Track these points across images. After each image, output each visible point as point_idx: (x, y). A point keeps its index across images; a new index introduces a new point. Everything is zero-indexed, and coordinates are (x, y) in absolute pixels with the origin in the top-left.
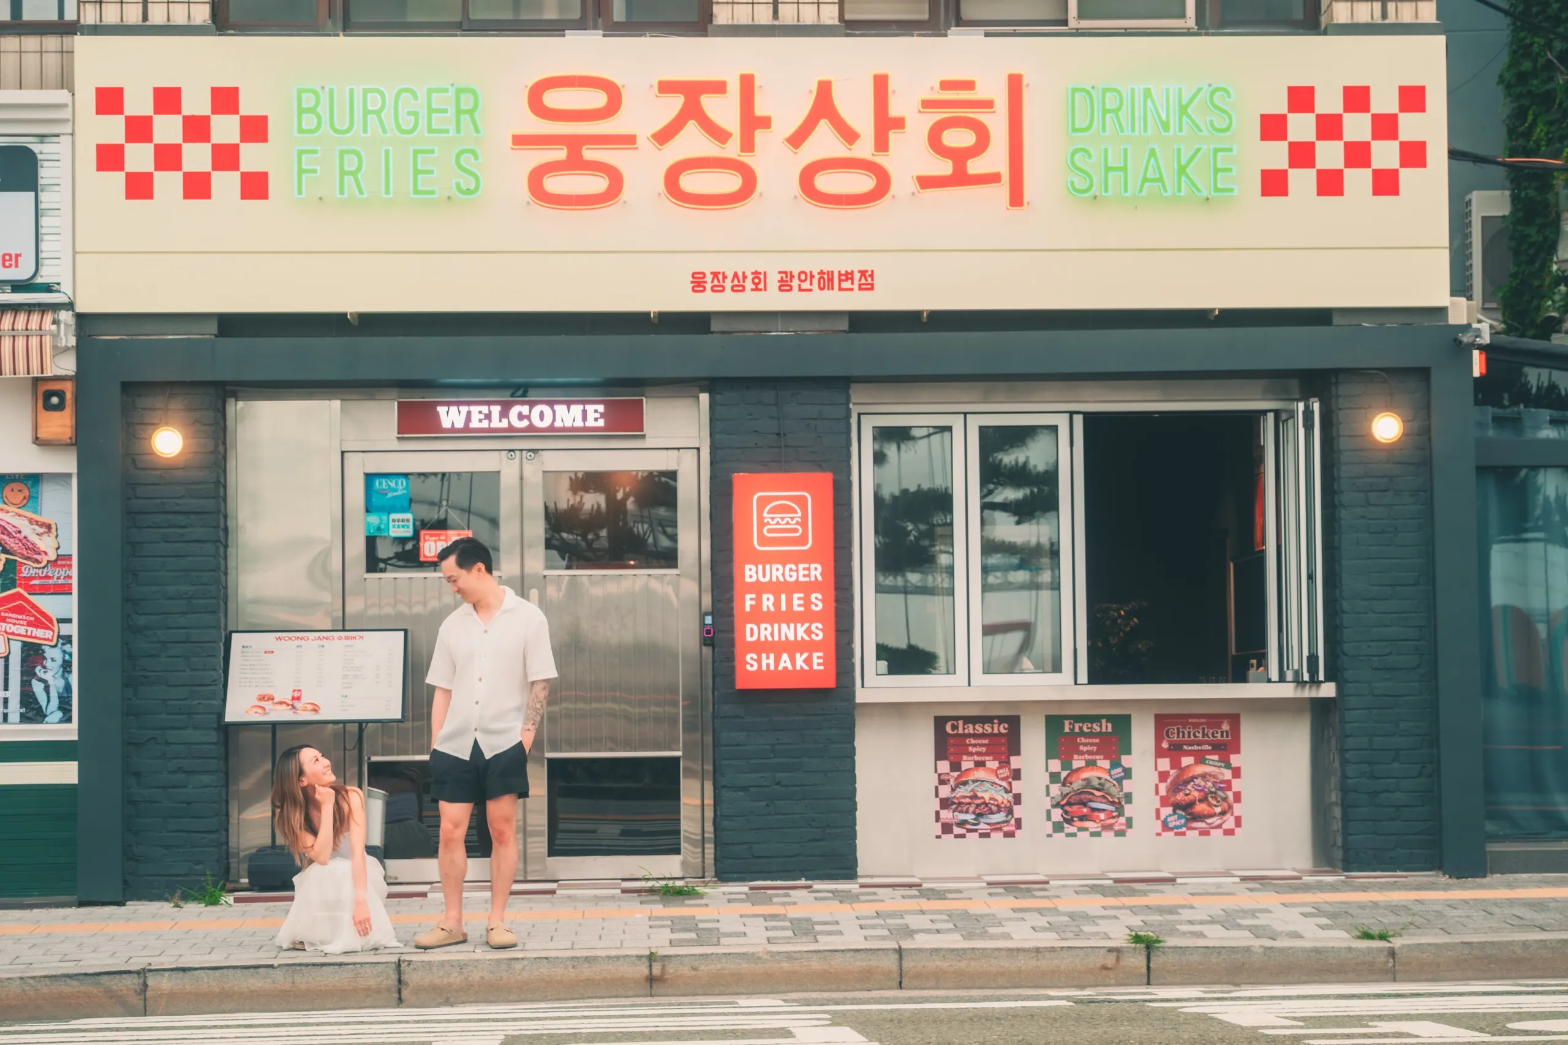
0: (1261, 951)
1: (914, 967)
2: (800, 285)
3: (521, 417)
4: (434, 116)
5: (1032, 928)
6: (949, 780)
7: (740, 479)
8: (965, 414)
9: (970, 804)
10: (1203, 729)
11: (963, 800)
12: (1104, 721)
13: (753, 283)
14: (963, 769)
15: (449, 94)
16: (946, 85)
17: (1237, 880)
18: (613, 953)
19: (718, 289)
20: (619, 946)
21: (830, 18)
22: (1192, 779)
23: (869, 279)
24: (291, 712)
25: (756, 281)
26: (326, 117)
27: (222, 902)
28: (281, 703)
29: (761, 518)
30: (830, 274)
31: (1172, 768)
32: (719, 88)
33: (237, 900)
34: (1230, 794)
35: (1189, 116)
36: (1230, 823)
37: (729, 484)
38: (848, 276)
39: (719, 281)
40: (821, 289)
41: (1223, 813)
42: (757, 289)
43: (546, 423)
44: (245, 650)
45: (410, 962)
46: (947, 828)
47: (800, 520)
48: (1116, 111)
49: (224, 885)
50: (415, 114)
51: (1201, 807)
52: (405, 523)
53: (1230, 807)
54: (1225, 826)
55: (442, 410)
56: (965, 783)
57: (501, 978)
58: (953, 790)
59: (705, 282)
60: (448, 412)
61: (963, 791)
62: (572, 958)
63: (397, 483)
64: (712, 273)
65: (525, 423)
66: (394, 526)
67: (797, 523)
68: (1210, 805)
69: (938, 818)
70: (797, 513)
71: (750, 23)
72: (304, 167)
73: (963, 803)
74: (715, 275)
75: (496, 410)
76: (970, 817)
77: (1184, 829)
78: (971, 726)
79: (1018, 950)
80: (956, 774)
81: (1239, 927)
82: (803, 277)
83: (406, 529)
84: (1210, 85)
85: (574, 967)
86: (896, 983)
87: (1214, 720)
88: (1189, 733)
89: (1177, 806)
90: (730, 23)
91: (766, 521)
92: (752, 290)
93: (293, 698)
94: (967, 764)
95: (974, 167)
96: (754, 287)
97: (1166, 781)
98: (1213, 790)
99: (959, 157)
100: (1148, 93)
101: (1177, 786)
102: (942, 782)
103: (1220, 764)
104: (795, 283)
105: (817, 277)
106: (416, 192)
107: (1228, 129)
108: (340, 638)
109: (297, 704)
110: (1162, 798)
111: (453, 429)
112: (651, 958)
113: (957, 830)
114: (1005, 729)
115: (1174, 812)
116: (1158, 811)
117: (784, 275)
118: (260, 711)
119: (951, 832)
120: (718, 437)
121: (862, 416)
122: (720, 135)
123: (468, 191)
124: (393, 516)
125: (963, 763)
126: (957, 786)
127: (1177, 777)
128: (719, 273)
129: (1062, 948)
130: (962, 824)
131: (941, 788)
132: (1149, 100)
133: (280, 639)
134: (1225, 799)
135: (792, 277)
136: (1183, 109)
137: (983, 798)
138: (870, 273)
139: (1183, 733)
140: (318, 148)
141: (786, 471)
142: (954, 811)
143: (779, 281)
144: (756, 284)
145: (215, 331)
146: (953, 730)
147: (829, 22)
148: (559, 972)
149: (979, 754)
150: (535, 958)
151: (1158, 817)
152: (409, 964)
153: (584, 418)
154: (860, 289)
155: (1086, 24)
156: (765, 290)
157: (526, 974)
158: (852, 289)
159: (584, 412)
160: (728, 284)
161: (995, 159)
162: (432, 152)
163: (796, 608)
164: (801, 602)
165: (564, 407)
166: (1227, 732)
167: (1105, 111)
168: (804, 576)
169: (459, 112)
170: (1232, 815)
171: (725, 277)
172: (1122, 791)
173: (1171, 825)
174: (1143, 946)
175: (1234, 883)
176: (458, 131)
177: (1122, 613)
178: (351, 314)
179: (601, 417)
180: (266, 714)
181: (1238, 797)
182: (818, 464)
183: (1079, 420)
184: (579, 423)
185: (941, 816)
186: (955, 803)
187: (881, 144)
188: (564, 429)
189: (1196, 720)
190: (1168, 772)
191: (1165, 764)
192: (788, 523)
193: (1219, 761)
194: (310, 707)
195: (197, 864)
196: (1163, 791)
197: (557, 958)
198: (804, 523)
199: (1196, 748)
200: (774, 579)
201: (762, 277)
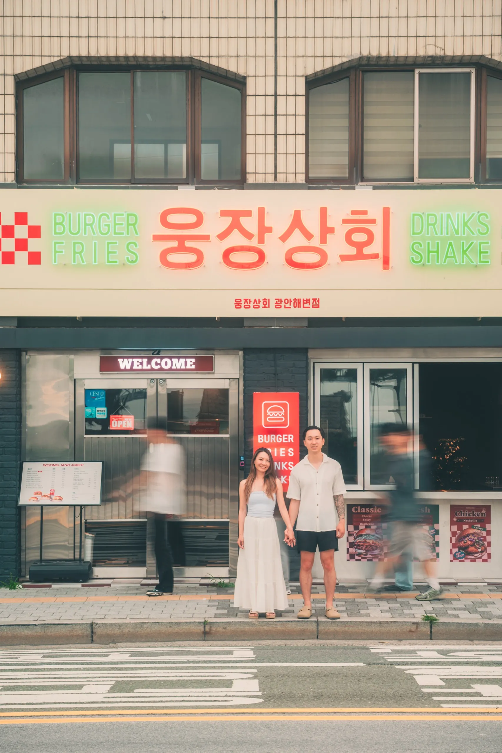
0: (483, 625)
1: (324, 629)
2: (285, 306)
3: (157, 364)
4: (117, 226)
5: (381, 610)
6: (353, 534)
7: (257, 395)
8: (363, 363)
9: (363, 545)
10: (473, 512)
11: (360, 544)
12: (426, 507)
13: (263, 304)
14: (360, 529)
15: (124, 216)
16: (354, 213)
17: (486, 584)
18: (188, 621)
19: (247, 307)
20: (191, 617)
21: (301, 180)
22: (468, 535)
23: (317, 302)
24: (49, 500)
25: (265, 303)
26: (67, 228)
27: (17, 587)
28: (45, 496)
29: (265, 413)
30: (299, 300)
31: (458, 530)
32: (248, 213)
33: (24, 587)
34: (486, 543)
35: (468, 228)
36: (485, 557)
37: (251, 397)
38: (308, 301)
39: (247, 303)
40: (295, 307)
41: (482, 552)
42: (265, 307)
43: (168, 367)
44: (29, 470)
45: (97, 624)
46: (352, 557)
47: (284, 414)
48: (434, 225)
49: (18, 579)
50: (108, 226)
51: (472, 549)
52: (103, 412)
53: (486, 549)
54: (483, 558)
55: (120, 360)
56: (361, 536)
57: (138, 631)
58: (355, 539)
59: (241, 304)
60: (123, 362)
61: (359, 539)
62: (170, 623)
63: (100, 394)
64: (244, 299)
65: (159, 367)
66: (98, 413)
67: (282, 416)
68: (476, 548)
69: (348, 552)
70: (282, 411)
71: (264, 182)
72: (57, 250)
73: (360, 545)
74: (246, 300)
75: (145, 361)
76: (362, 551)
77: (464, 559)
78: (364, 509)
79: (371, 622)
80: (356, 531)
81: (476, 612)
82: (286, 301)
83: (103, 415)
84: (479, 212)
85: (170, 627)
86: (316, 637)
87: (478, 508)
88: (466, 514)
89: (460, 548)
90: (254, 182)
91: (268, 414)
92: (263, 307)
93: (51, 494)
94: (362, 527)
95: (367, 251)
96: (264, 306)
97: (455, 536)
98: (478, 540)
99: (360, 246)
100: (449, 216)
101: (460, 538)
102: (350, 535)
103: (481, 529)
104: (283, 304)
105: (293, 301)
106: (109, 262)
107: (486, 233)
108: (73, 465)
109: (53, 497)
110: (453, 544)
111: (125, 370)
112: (205, 623)
113: (357, 558)
114: (380, 511)
115: (459, 551)
116: (451, 550)
117: (277, 301)
118: (35, 499)
119: (354, 558)
120: (247, 375)
121: (315, 364)
122: (249, 236)
123: (132, 262)
124: (98, 409)
125: (360, 526)
126: (357, 537)
127: (460, 535)
128: (248, 299)
129: (391, 622)
130: (359, 555)
131: (350, 538)
132: (449, 219)
133: (45, 465)
134: (483, 545)
135: (282, 301)
136: (465, 224)
137: (369, 543)
138: (317, 300)
139: (464, 514)
140: (64, 241)
141: (277, 391)
142: (355, 549)
143: (275, 303)
144: (265, 305)
145: (16, 325)
146: (355, 511)
147: (300, 182)
148: (163, 629)
149: (367, 522)
150: (153, 623)
151: (451, 553)
152: (96, 625)
153: (186, 365)
154: (313, 307)
155: (422, 181)
156: (269, 307)
157: (149, 630)
158: (309, 307)
159: (186, 362)
160: (252, 305)
161: (376, 247)
162: (116, 243)
163: (281, 455)
164: (284, 452)
165: (177, 360)
166: (484, 514)
167: (429, 225)
168: (286, 440)
169: (128, 225)
170: (486, 552)
171: (250, 302)
172: (434, 540)
173: (457, 557)
174: (428, 622)
175: (484, 586)
176: (128, 234)
177: (452, 443)
178: (78, 317)
179: (193, 364)
180: (39, 501)
181: (489, 544)
182: (293, 388)
183: (417, 366)
184: (183, 367)
185: (350, 551)
186: (356, 545)
187: (323, 240)
188: (177, 370)
189: (470, 508)
190: (457, 532)
191: (455, 528)
192: (278, 416)
193: (480, 527)
194: (58, 498)
195: (6, 570)
196: (454, 541)
197: (163, 623)
198: (285, 416)
199: (470, 521)
200: (272, 442)
201: (267, 301)
